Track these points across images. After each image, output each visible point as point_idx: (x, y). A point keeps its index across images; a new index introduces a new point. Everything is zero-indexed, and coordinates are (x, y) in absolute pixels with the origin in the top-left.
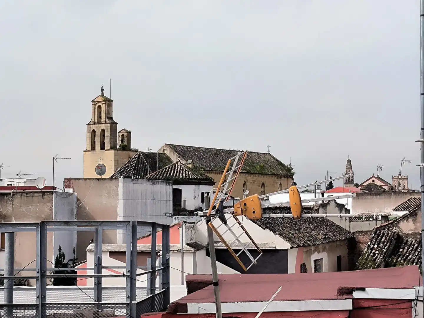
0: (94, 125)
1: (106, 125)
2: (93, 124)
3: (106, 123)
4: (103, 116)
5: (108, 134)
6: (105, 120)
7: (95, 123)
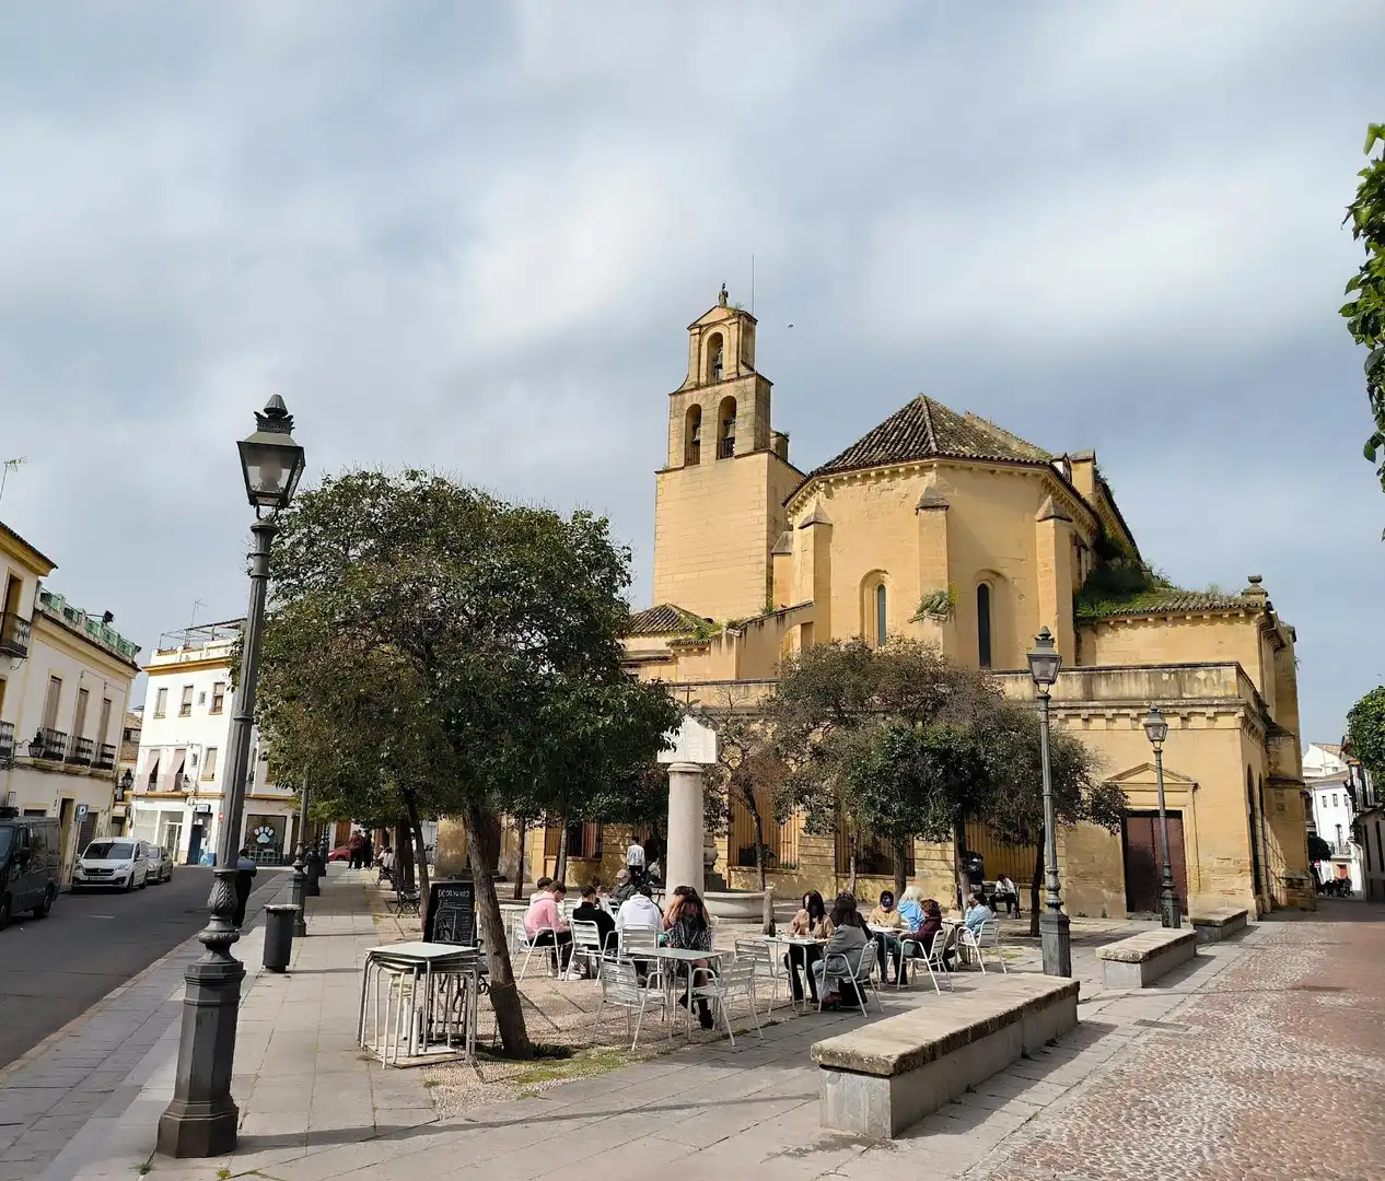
0: (696, 392)
1: (742, 382)
2: (692, 390)
3: (739, 377)
4: (729, 358)
5: (746, 407)
6: (734, 369)
7: (698, 387)
